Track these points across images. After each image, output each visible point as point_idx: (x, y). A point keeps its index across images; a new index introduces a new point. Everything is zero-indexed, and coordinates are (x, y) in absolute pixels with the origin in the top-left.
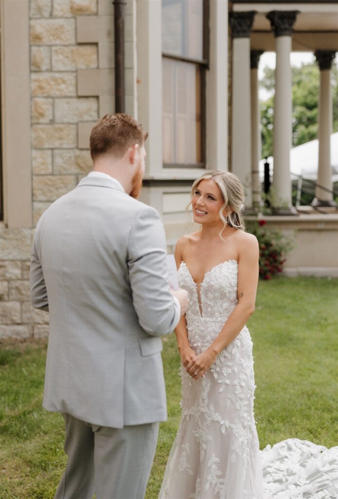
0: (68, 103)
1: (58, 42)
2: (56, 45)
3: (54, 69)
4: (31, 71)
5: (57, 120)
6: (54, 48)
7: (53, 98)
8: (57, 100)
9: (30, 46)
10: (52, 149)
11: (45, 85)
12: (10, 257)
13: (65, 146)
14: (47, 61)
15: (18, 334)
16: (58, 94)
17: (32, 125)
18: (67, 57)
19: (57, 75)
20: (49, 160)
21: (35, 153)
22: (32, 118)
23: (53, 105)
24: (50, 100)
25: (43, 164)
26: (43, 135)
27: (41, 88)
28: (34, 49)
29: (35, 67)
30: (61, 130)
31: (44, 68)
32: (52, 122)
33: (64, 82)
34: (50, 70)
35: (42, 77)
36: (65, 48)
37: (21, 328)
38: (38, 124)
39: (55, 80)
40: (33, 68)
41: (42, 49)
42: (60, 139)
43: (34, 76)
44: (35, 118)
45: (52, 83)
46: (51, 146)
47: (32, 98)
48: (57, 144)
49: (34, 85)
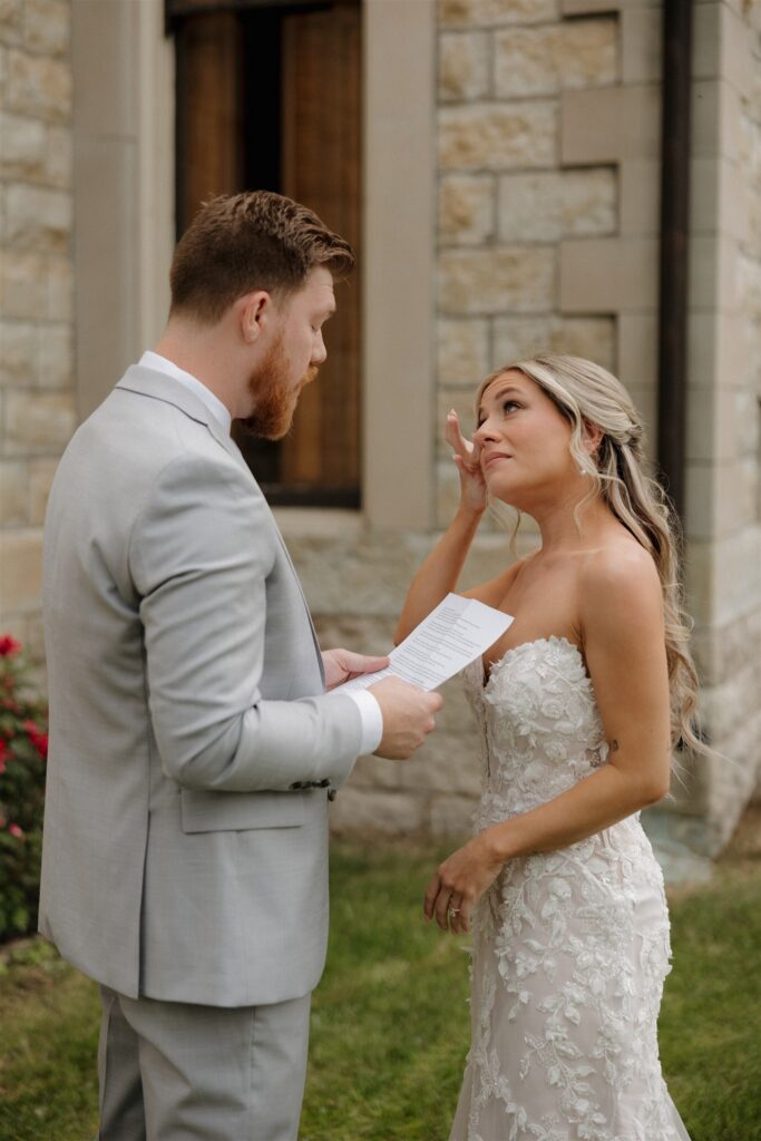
0: (535, 186)
1: (512, 17)
2: (503, 27)
3: (500, 93)
4: (440, 104)
5: (506, 232)
6: (500, 35)
7: (495, 174)
8: (506, 182)
9: (438, 33)
10: (490, 317)
11: (472, 138)
12: (374, 608)
13: (524, 307)
14: (480, 72)
15: (388, 815)
16: (508, 161)
17: (438, 249)
18: (535, 58)
19: (508, 110)
20: (481, 347)
21: (445, 328)
22: (437, 230)
23: (495, 194)
24: (487, 181)
25: (466, 356)
26: (465, 277)
27: (463, 147)
28: (448, 41)
29: (448, 92)
30: (513, 261)
31: (472, 90)
32: (491, 241)
33: (525, 127)
34: (489, 97)
35: (467, 116)
36: (531, 34)
37: (396, 803)
38: (455, 246)
39: (500, 123)
40: (445, 94)
41: (467, 39)
42: (512, 286)
43: (446, 116)
44: (448, 230)
45: (493, 132)
46: (488, 308)
47: (440, 174)
48: (502, 301)
49: (445, 142)
